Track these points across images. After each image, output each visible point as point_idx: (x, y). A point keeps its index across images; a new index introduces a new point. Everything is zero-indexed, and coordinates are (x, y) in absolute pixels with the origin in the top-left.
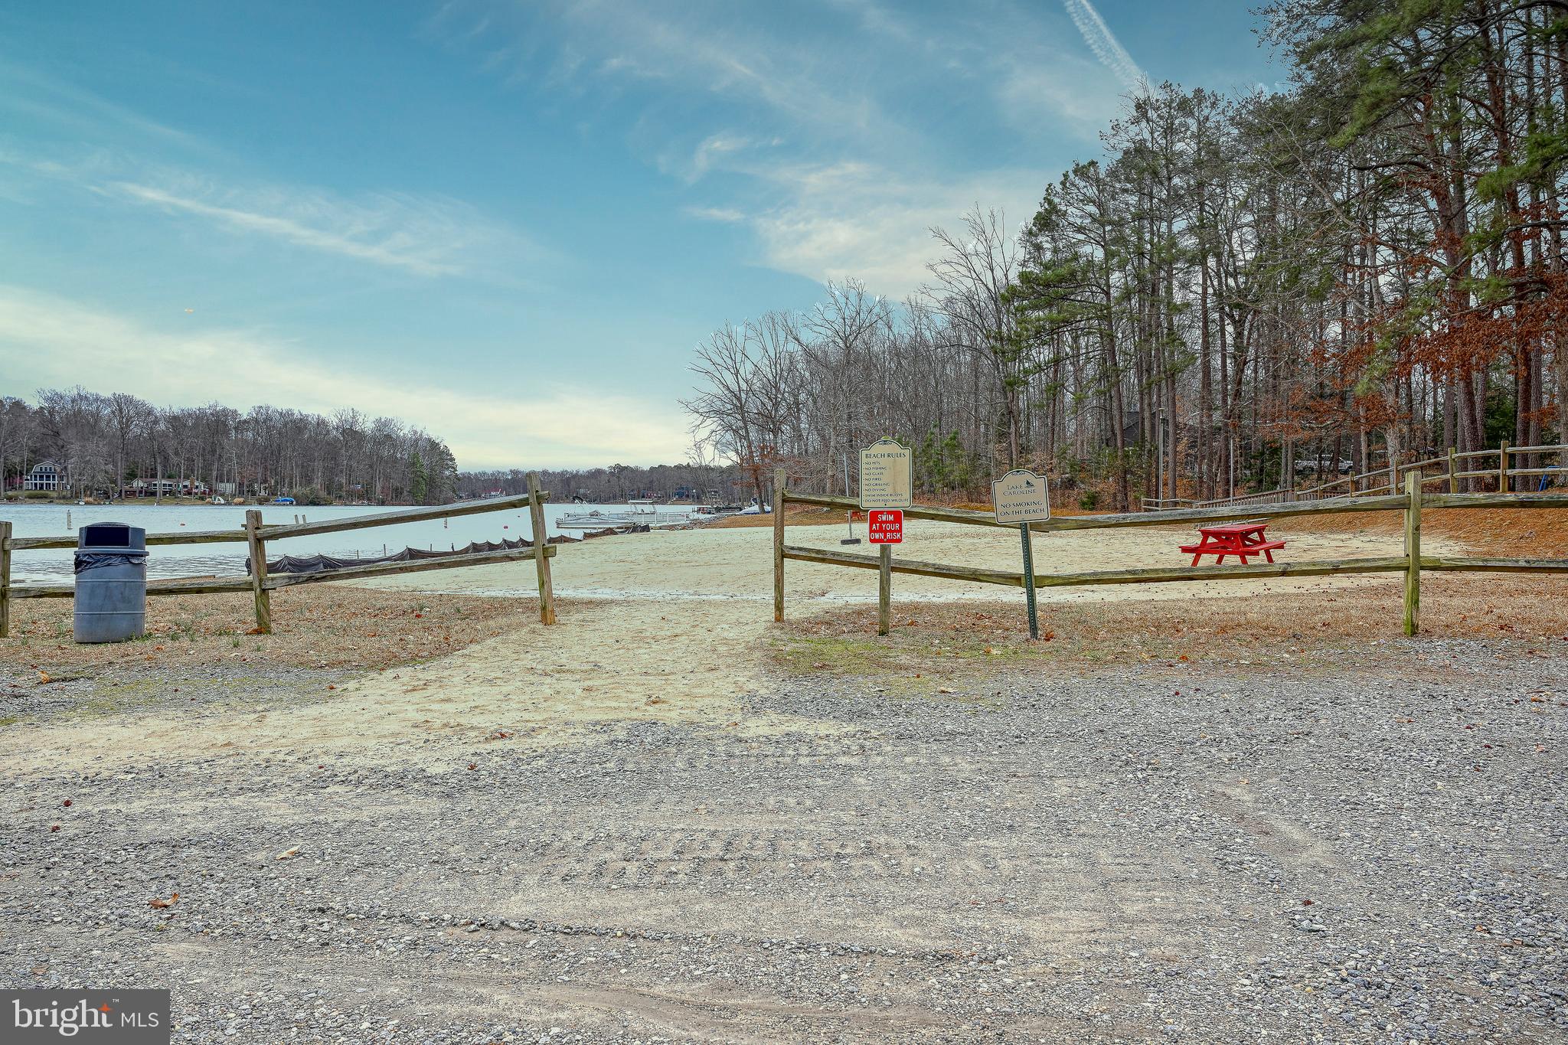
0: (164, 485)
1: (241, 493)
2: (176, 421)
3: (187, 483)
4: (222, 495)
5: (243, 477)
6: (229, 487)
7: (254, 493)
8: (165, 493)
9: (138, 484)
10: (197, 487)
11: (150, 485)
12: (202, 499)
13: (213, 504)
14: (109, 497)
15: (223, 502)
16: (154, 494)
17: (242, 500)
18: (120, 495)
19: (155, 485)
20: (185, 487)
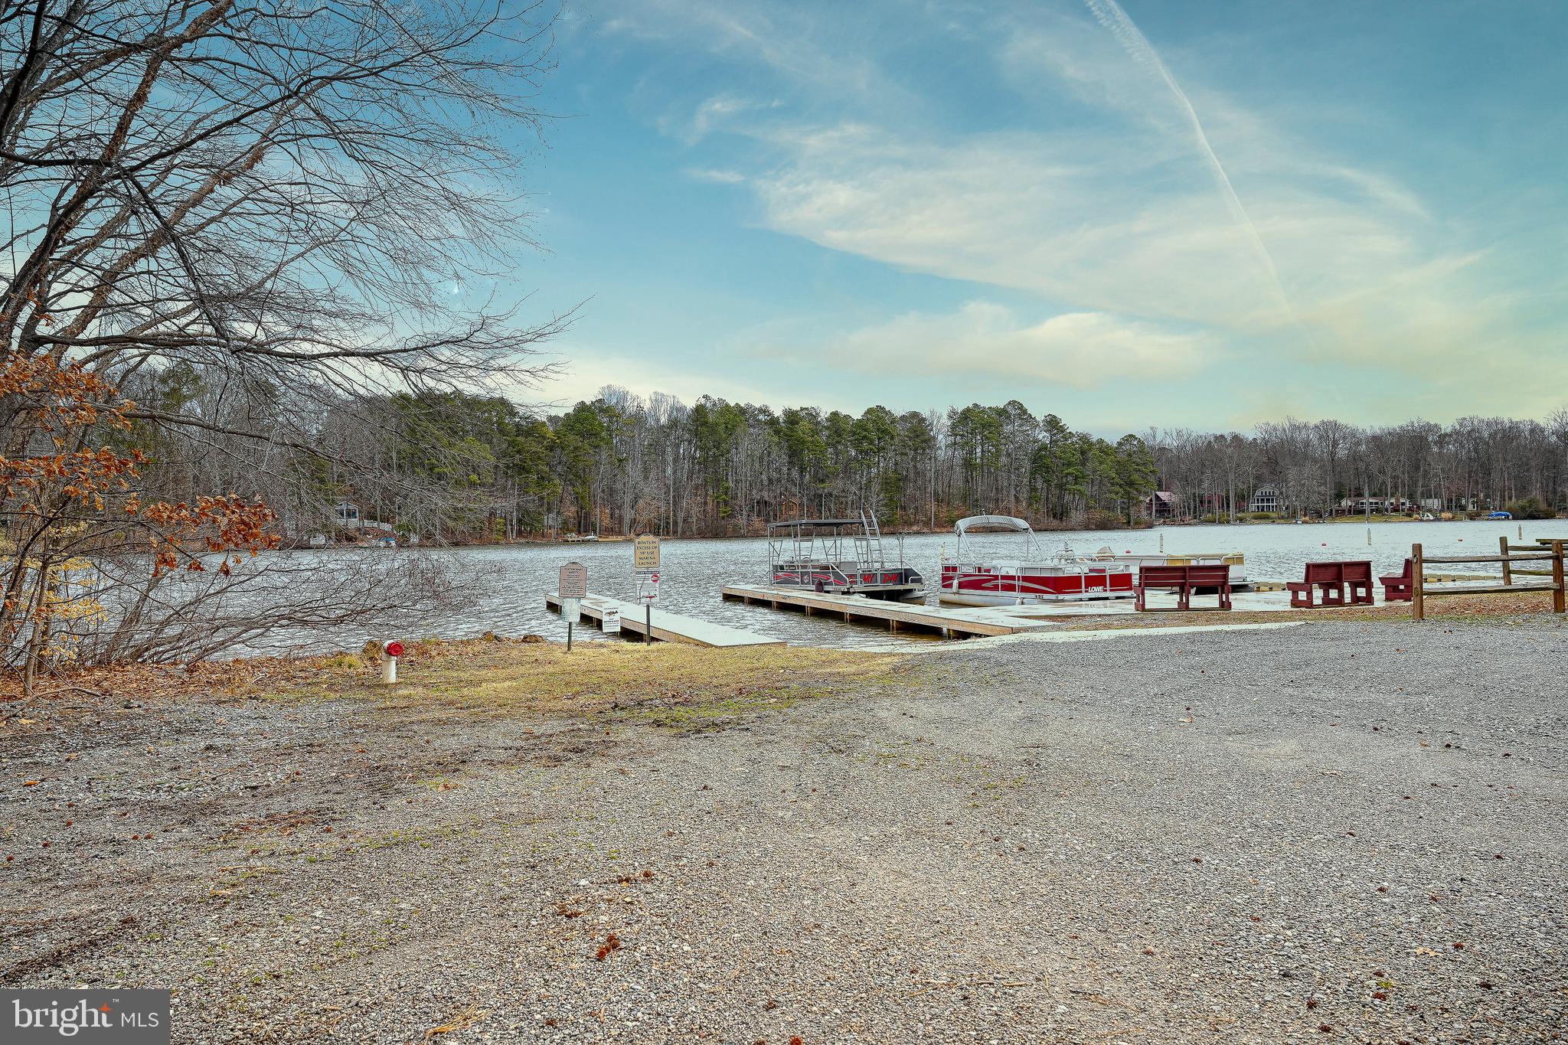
0: (1371, 503)
1: (1449, 508)
2: (1377, 441)
3: (1393, 500)
4: (1430, 511)
5: (1451, 492)
6: (1434, 503)
7: (1463, 508)
8: (1372, 512)
9: (1346, 503)
10: (1403, 504)
11: (1357, 504)
12: (1410, 516)
13: (1421, 520)
14: (1321, 517)
15: (1431, 518)
16: (1362, 512)
17: (1450, 515)
18: (1331, 514)
19: (1362, 503)
20: (1392, 504)
